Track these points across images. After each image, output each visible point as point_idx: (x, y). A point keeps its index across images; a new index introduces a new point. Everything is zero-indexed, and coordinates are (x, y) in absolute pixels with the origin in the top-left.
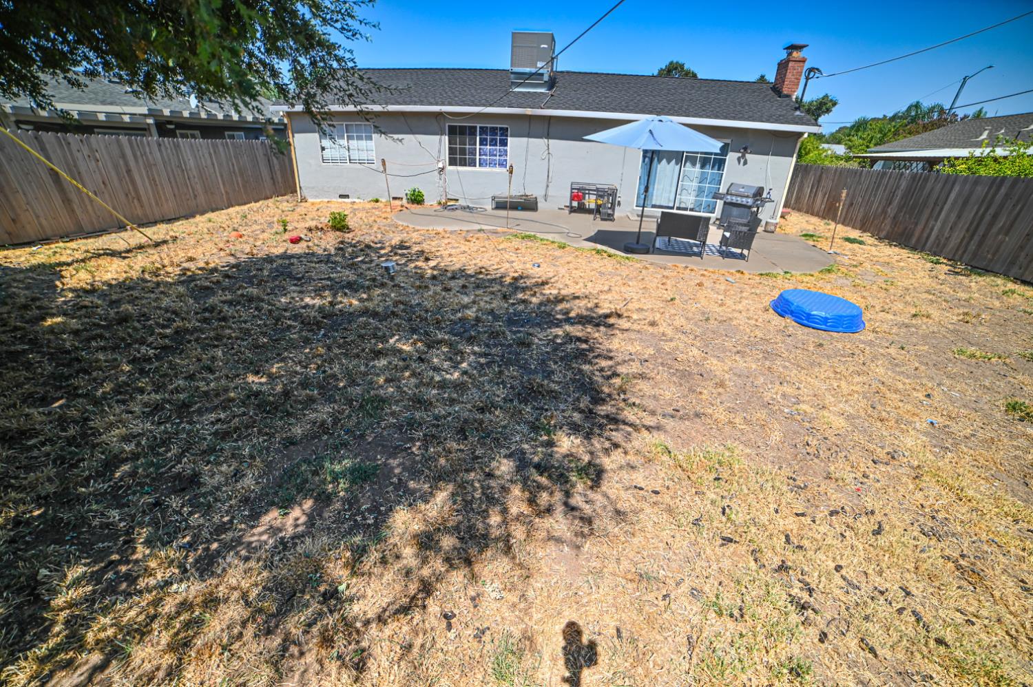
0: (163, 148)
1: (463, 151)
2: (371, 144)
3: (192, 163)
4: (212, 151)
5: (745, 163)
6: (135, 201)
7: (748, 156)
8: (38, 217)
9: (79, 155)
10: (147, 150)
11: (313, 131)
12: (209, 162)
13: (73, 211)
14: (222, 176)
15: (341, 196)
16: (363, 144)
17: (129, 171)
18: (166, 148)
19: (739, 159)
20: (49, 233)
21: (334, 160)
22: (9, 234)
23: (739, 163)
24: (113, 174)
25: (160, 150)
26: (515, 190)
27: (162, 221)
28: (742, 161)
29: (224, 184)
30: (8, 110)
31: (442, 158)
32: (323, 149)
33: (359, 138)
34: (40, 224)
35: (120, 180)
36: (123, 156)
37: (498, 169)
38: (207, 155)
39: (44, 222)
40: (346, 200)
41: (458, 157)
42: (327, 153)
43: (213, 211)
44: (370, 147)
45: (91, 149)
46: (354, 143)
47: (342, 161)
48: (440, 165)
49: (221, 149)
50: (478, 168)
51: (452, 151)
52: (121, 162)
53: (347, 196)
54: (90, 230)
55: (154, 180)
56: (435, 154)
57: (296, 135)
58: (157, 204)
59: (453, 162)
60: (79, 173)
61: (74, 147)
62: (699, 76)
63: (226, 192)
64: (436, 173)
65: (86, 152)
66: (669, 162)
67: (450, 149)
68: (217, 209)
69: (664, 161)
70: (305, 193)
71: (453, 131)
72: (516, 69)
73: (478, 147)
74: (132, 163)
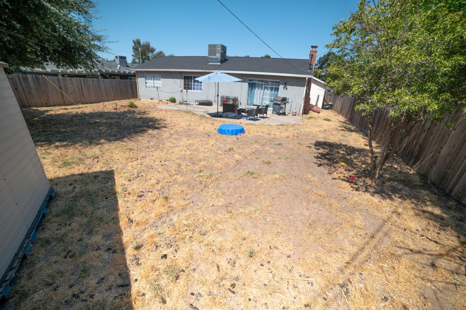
0: (94, 82)
1: (188, 85)
2: (160, 82)
3: (103, 86)
4: (111, 83)
5: (287, 89)
6: (83, 97)
7: (287, 86)
8: (54, 99)
9: (68, 83)
10: (89, 82)
11: (143, 77)
12: (109, 87)
13: (64, 98)
14: (113, 91)
15: (151, 99)
16: (158, 81)
17: (82, 88)
18: (95, 82)
19: (284, 88)
20: (56, 104)
21: (149, 87)
22: (46, 103)
23: (284, 89)
24: (77, 89)
25: (93, 82)
26: (204, 98)
27: (90, 103)
28: (285, 88)
29: (113, 93)
30: (60, 72)
31: (182, 87)
32: (146, 83)
33: (157, 80)
34: (54, 101)
35: (79, 90)
36: (81, 83)
37: (199, 91)
38: (109, 84)
39: (55, 101)
40: (152, 100)
41: (187, 87)
42: (147, 85)
43: (108, 101)
44: (160, 83)
45: (72, 81)
46: (155, 81)
47: (152, 87)
48: (181, 89)
49: (114, 82)
50: (193, 91)
51: (185, 84)
52: (80, 85)
53: (152, 99)
54: (68, 104)
55: (89, 91)
56: (179, 86)
57: (139, 78)
58: (89, 98)
59: (185, 88)
60: (67, 88)
61: (67, 81)
62: (271, 57)
63: (114, 96)
64: (180, 92)
65: (70, 82)
66: (259, 89)
67: (184, 84)
68: (109, 101)
69: (257, 89)
70: (141, 97)
71: (185, 78)
72: (210, 57)
73: (193, 83)
74: (83, 86)
